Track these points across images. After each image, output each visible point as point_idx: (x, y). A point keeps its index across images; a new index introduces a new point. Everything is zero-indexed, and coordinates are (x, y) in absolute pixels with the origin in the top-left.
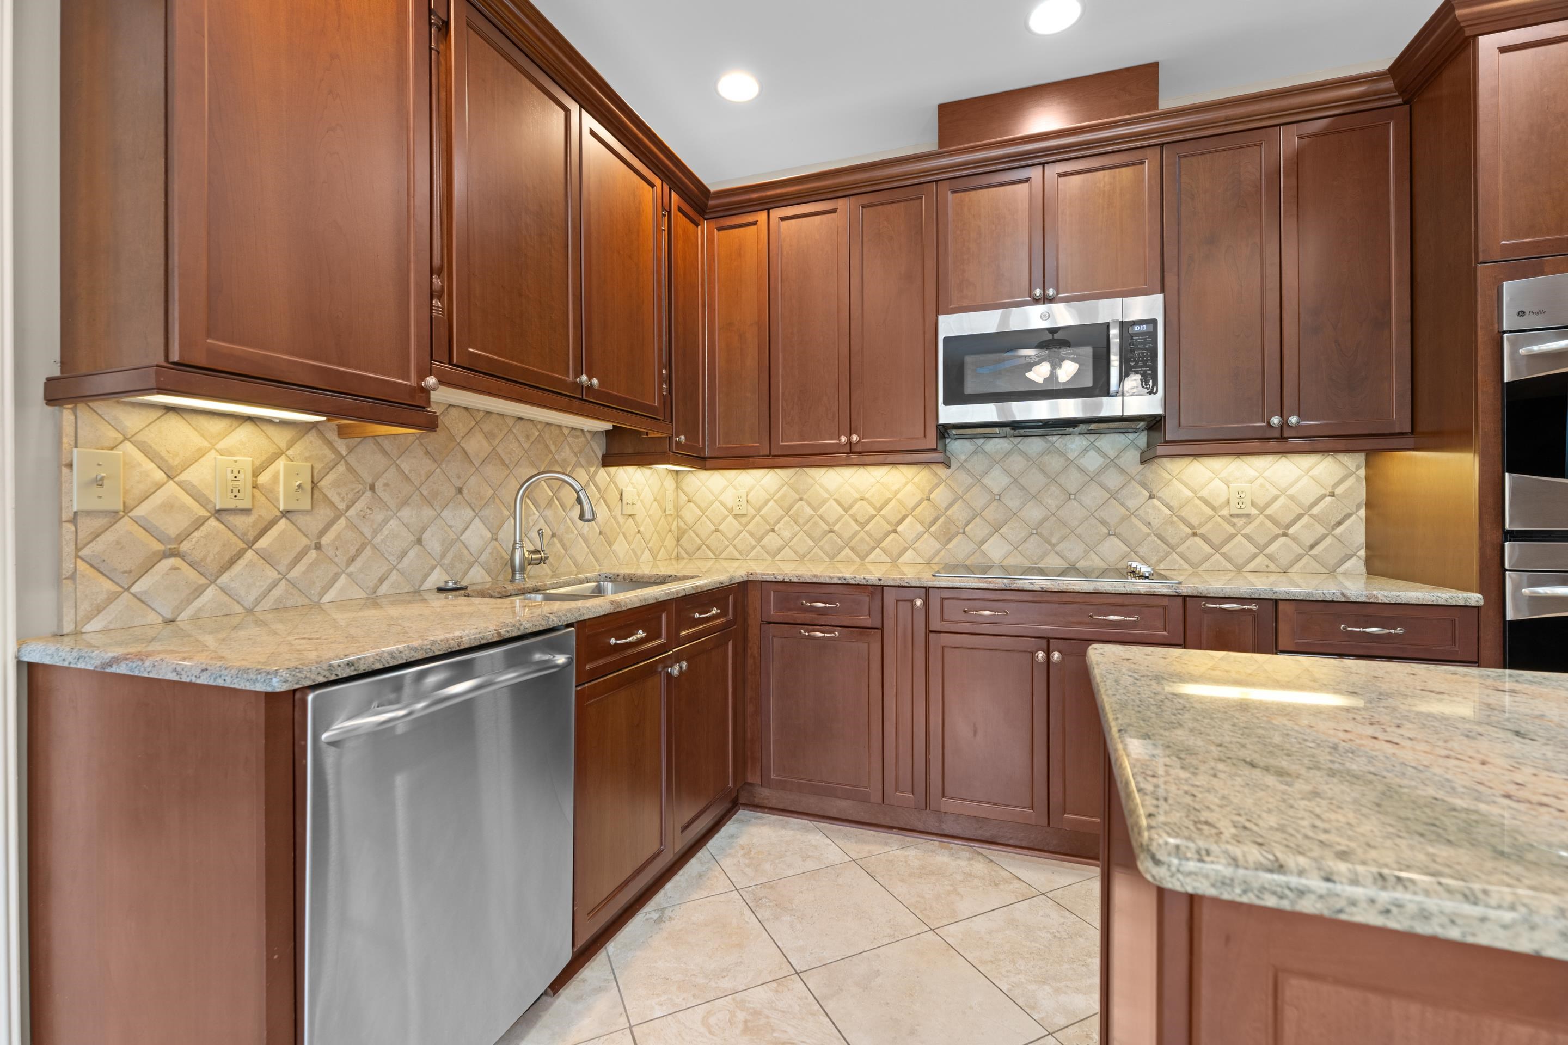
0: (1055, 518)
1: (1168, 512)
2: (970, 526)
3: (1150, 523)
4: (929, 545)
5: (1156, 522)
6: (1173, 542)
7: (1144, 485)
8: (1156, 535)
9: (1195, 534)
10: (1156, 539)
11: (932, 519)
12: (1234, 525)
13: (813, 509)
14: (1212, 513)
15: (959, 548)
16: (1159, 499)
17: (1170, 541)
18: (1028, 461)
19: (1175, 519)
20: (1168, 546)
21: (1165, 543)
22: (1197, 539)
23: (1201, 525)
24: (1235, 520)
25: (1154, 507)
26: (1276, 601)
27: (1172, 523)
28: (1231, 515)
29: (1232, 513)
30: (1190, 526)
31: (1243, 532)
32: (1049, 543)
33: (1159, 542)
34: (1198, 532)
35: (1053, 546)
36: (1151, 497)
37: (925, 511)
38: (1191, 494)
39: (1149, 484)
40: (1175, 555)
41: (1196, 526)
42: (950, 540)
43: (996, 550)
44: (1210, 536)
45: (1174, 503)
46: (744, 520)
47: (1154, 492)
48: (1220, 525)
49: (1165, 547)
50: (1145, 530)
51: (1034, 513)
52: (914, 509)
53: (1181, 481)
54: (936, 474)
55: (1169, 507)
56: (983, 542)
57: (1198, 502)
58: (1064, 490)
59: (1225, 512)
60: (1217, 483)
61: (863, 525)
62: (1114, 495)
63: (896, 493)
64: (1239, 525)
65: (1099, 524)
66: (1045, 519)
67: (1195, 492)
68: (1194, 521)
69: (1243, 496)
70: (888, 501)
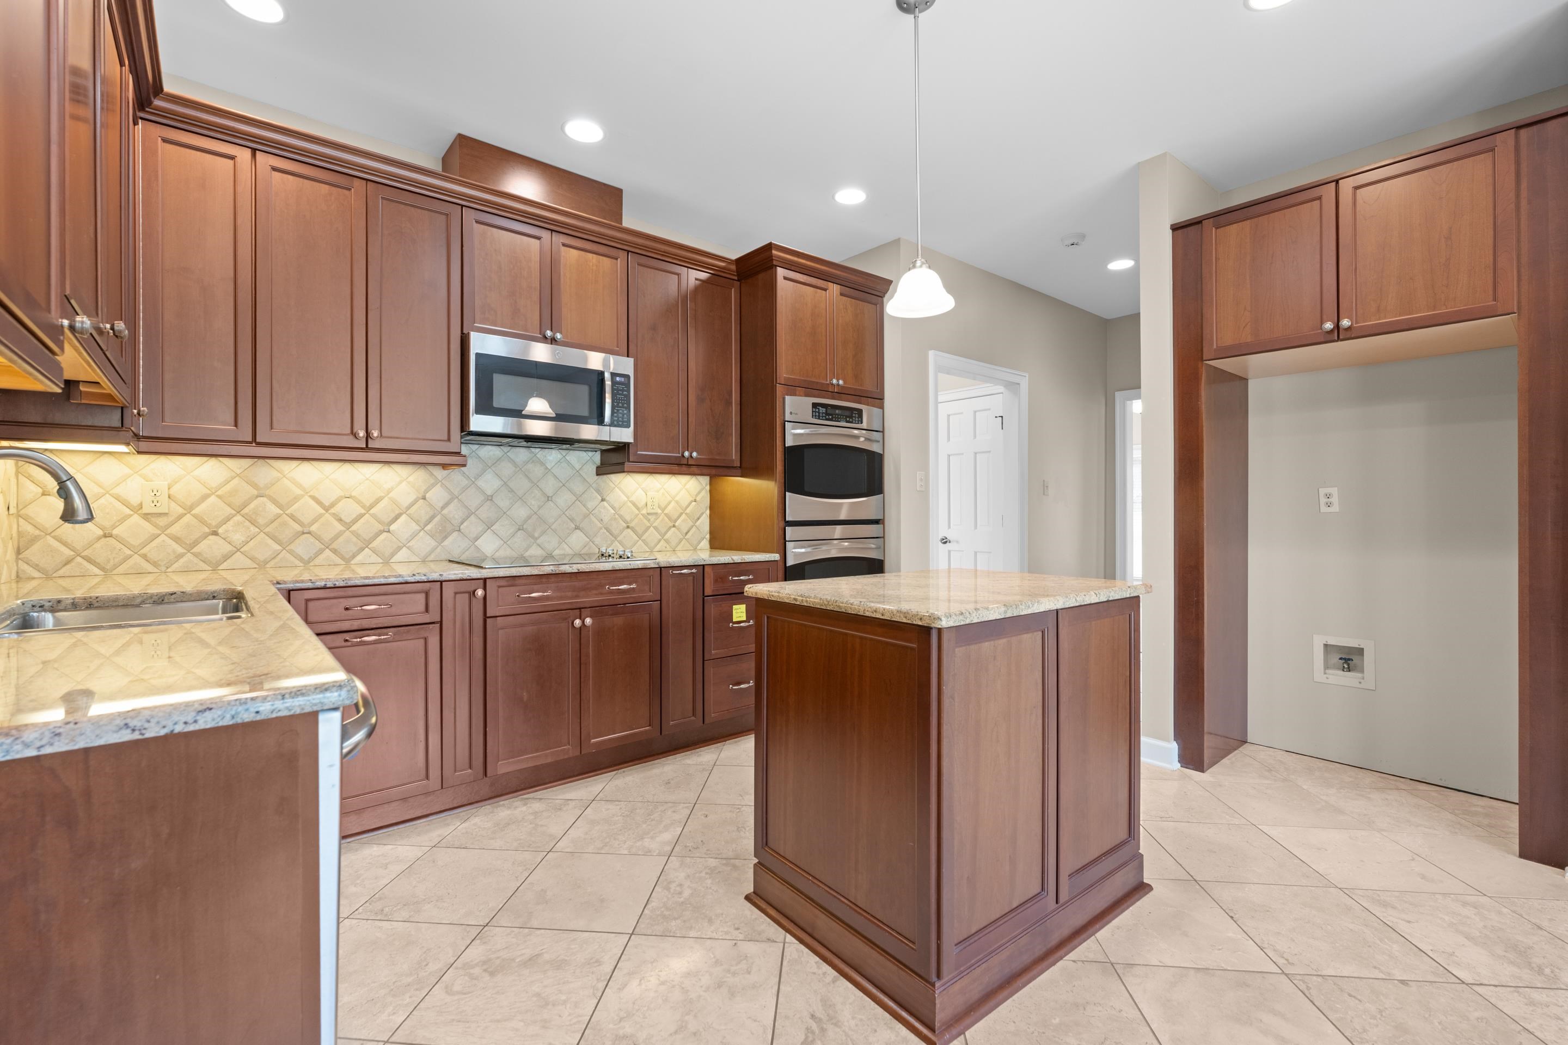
0: (537, 516)
1: (613, 512)
2: (465, 524)
3: (602, 520)
4: (424, 543)
5: (606, 519)
6: (616, 532)
7: (598, 491)
8: (606, 529)
9: (628, 527)
10: (605, 531)
11: (428, 517)
12: (649, 520)
13: (280, 506)
14: (637, 512)
15: (455, 545)
16: (608, 502)
17: (614, 531)
18: (516, 467)
19: (617, 516)
20: (613, 536)
21: (610, 534)
22: (629, 530)
23: (632, 520)
24: (650, 517)
25: (605, 508)
26: (703, 566)
27: (615, 519)
28: (648, 514)
29: (648, 512)
30: (625, 521)
31: (654, 525)
32: (533, 537)
33: (608, 534)
34: (630, 525)
35: (537, 539)
36: (603, 500)
37: (421, 510)
38: (626, 499)
39: (601, 490)
40: (616, 542)
41: (629, 521)
42: (446, 537)
43: (488, 545)
44: (637, 529)
45: (616, 505)
46: (162, 521)
47: (605, 497)
48: (642, 520)
49: (611, 537)
50: (599, 525)
51: (520, 512)
52: (409, 508)
53: (620, 489)
54: (432, 474)
55: (613, 508)
56: (477, 539)
57: (630, 504)
58: (544, 494)
59: (644, 512)
60: (640, 492)
62: (578, 498)
63: (389, 491)
64: (651, 520)
65: (569, 521)
66: (529, 517)
67: (628, 497)
68: (628, 518)
69: (653, 500)
70: (378, 500)
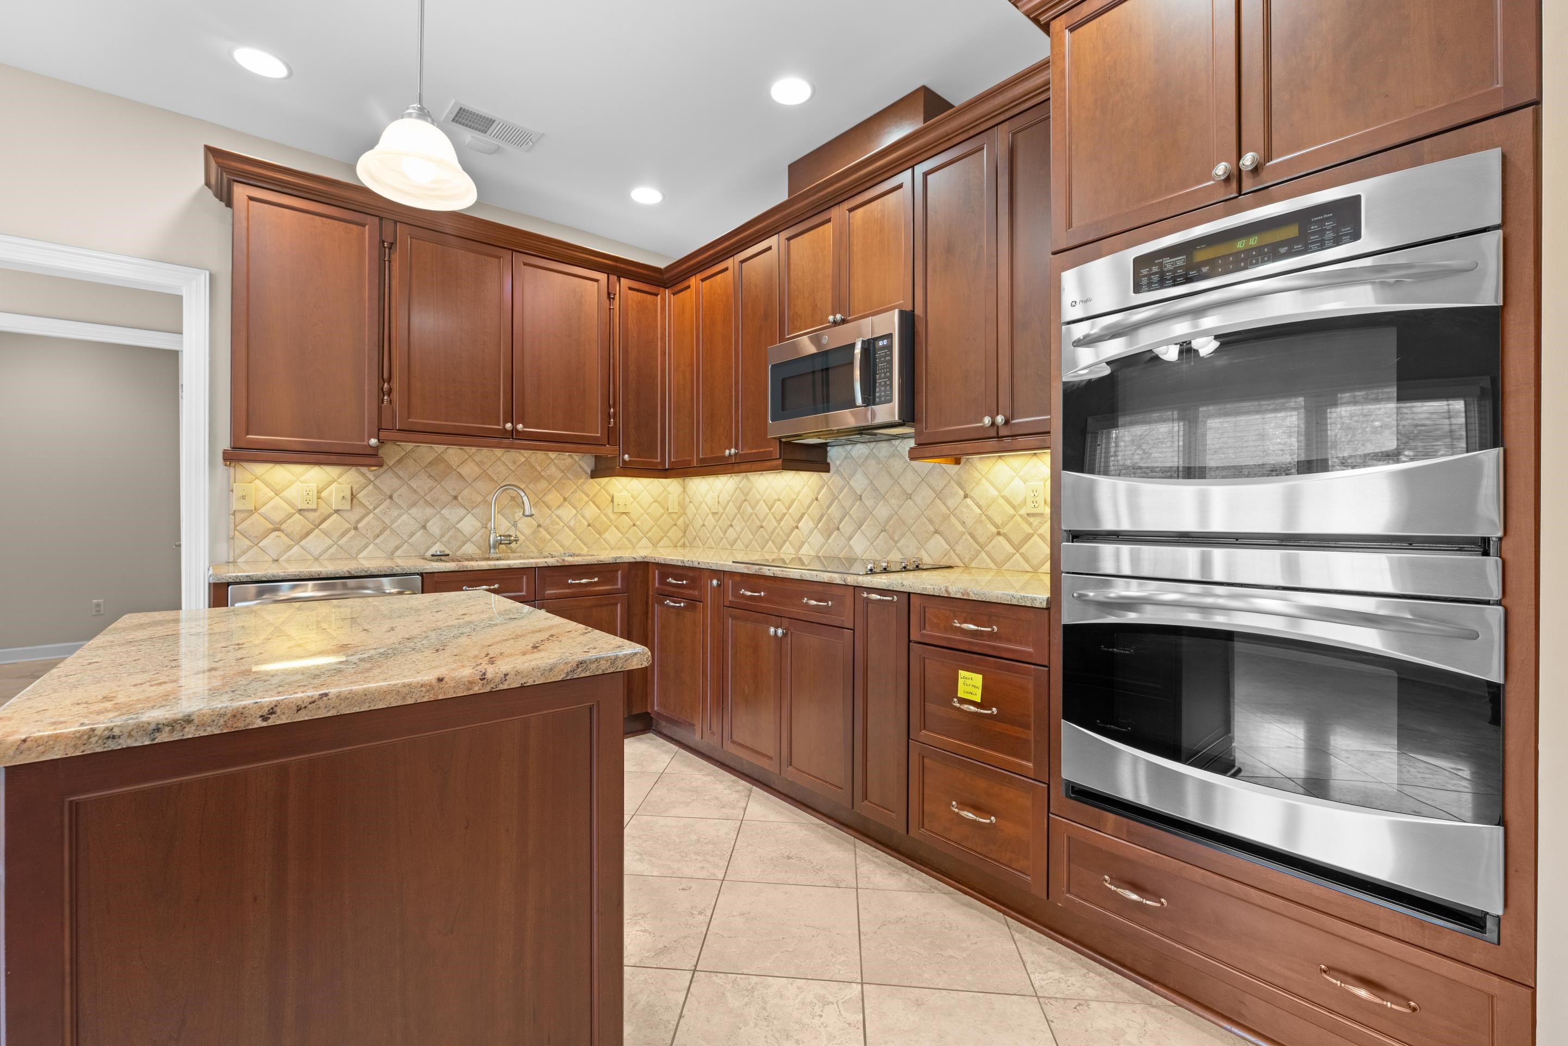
0: (897, 517)
1: (978, 511)
2: (842, 524)
3: (964, 522)
4: (817, 539)
5: (969, 522)
6: (982, 540)
7: (960, 485)
8: (970, 534)
9: (999, 534)
10: (969, 537)
11: (818, 517)
12: (1030, 524)
13: (752, 508)
14: (1012, 512)
15: (835, 545)
16: (971, 498)
17: (979, 539)
18: (879, 464)
19: (984, 518)
20: (978, 544)
21: (976, 542)
22: (1001, 538)
23: (1004, 524)
24: (1031, 519)
25: (968, 506)
27: (981, 522)
28: (1028, 514)
29: (1028, 512)
30: (997, 526)
31: (1038, 532)
32: (892, 539)
33: (971, 540)
34: (1002, 531)
35: (896, 542)
36: (966, 496)
37: (815, 510)
38: (996, 493)
39: (963, 484)
40: (983, 554)
41: (1000, 525)
42: (829, 536)
43: (859, 546)
44: (1012, 536)
45: (983, 503)
46: (717, 517)
47: (968, 492)
48: (1019, 524)
49: (976, 546)
50: (961, 529)
51: (882, 511)
52: (808, 508)
53: (988, 479)
54: (822, 478)
55: (979, 507)
56: (850, 538)
57: (1001, 501)
58: (904, 491)
59: (1023, 511)
60: (1018, 482)
61: (779, 521)
62: (939, 495)
63: (798, 494)
64: (1034, 525)
65: (927, 523)
66: (890, 518)
67: (999, 491)
68: (998, 520)
69: (1036, 495)
70: (793, 501)
